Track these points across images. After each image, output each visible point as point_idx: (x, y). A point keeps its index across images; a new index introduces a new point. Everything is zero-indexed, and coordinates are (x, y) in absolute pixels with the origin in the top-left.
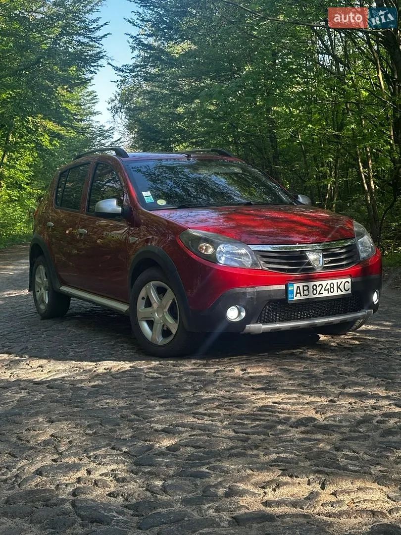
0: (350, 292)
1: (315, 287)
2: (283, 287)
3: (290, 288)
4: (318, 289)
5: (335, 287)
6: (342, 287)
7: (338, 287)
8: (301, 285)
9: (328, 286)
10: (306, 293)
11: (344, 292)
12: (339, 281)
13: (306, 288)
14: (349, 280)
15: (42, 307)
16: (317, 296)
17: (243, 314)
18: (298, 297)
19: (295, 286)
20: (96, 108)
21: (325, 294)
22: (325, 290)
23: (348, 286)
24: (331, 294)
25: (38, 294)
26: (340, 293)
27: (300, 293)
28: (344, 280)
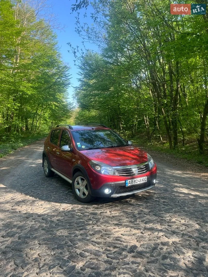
0: (146, 181)
1: (135, 181)
2: (124, 182)
3: (127, 182)
4: (136, 181)
5: (142, 180)
6: (144, 180)
7: (143, 180)
8: (130, 180)
9: (139, 180)
10: (132, 183)
11: (145, 182)
12: (143, 178)
13: (132, 181)
14: (146, 177)
15: (46, 173)
16: (136, 184)
17: (110, 191)
18: (129, 185)
19: (128, 181)
20: (68, 97)
21: (139, 183)
22: (138, 181)
23: (146, 179)
24: (140, 183)
25: (45, 169)
26: (143, 182)
27: (130, 183)
28: (145, 178)
